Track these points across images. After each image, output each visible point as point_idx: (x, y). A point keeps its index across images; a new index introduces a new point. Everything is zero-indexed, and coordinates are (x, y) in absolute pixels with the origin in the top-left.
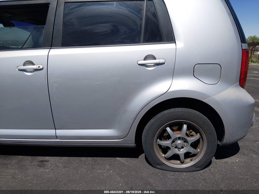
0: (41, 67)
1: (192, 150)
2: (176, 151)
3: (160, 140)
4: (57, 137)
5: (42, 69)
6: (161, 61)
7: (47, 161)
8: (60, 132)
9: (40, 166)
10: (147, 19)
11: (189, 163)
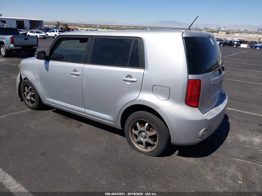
0: (80, 74)
1: (150, 141)
2: (142, 139)
3: (134, 130)
4: (85, 113)
5: (80, 75)
6: (135, 80)
7: (82, 126)
8: (88, 111)
9: (77, 127)
10: (133, 52)
11: (149, 149)
